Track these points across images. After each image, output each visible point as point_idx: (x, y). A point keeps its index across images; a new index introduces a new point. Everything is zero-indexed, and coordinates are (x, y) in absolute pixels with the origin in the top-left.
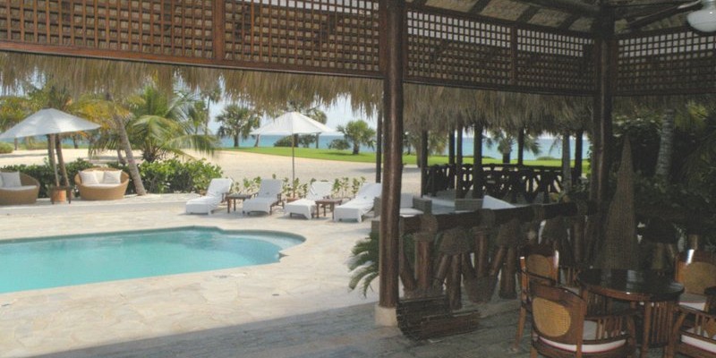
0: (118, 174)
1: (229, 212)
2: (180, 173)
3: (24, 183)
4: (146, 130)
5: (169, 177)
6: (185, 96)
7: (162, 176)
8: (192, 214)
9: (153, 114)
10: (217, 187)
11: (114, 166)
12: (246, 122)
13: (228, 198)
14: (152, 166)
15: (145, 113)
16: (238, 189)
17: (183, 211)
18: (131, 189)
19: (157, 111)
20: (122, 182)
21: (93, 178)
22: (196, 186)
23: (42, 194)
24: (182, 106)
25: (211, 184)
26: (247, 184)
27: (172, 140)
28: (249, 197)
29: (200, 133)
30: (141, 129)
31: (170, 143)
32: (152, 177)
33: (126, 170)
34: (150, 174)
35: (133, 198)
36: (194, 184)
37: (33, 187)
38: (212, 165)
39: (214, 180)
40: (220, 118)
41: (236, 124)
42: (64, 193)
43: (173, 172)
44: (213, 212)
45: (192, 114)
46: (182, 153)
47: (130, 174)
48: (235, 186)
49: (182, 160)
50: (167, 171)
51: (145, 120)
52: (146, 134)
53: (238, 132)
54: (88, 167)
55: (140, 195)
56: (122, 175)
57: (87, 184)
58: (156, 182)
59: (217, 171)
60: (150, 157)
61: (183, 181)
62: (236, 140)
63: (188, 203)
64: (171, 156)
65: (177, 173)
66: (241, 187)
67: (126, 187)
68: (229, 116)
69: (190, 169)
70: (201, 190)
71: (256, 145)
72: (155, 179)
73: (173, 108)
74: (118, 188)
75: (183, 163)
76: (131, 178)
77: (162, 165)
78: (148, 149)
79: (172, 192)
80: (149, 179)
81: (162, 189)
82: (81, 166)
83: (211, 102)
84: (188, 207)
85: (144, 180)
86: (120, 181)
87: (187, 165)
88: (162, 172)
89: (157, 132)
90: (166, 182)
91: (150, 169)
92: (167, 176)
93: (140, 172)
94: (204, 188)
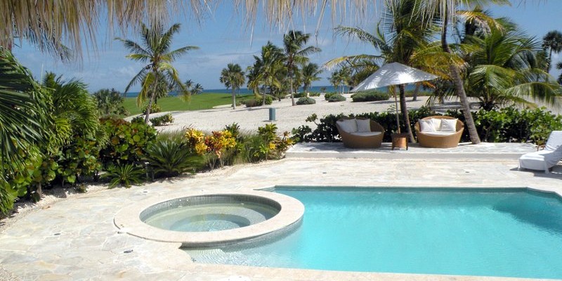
0: (453, 122)
2: (517, 122)
3: (373, 129)
4: (484, 78)
5: (506, 126)
6: (525, 44)
7: (498, 124)
8: (526, 170)
9: (491, 64)
10: (557, 140)
11: (453, 115)
14: (487, 114)
15: (485, 63)
17: (517, 165)
18: (466, 137)
19: (496, 60)
20: (457, 130)
21: (431, 126)
22: (533, 136)
23: (387, 138)
24: (521, 54)
25: (551, 136)
27: (511, 89)
29: (541, 81)
30: (479, 78)
31: (507, 92)
32: (488, 125)
33: (461, 118)
34: (485, 122)
35: (468, 148)
36: (531, 133)
37: (380, 133)
38: (552, 114)
39: (554, 132)
40: (561, 66)
42: (404, 140)
43: (509, 120)
44: (551, 170)
45: (531, 61)
47: (465, 123)
49: (520, 109)
50: (503, 120)
51: (481, 70)
52: (482, 84)
54: (431, 115)
55: (474, 143)
56: (458, 123)
57: (424, 132)
58: (491, 130)
59: (557, 120)
60: (487, 106)
61: (518, 131)
63: (523, 158)
64: (510, 103)
65: (513, 121)
67: (460, 136)
69: (526, 118)
70: (541, 142)
72: (490, 127)
73: (512, 56)
74: (453, 136)
75: (521, 112)
76: (466, 127)
77: (499, 112)
78: (486, 98)
79: (507, 141)
80: (484, 127)
81: (498, 138)
82: (424, 113)
83: (553, 52)
84: (522, 162)
85: (479, 129)
86: (455, 129)
87: (525, 114)
88: (498, 120)
89: (494, 81)
90: (502, 130)
91: (486, 117)
92: (503, 124)
93: (475, 121)
94: (543, 138)
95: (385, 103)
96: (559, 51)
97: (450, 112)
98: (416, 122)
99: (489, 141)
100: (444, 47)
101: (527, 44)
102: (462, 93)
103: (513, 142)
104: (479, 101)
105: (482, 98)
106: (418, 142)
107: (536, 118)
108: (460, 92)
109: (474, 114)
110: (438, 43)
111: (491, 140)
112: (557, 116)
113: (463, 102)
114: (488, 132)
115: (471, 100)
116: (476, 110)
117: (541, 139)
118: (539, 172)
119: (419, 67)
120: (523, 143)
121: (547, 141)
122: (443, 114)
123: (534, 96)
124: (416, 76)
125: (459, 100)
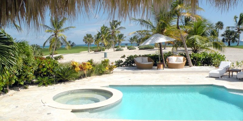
0: (182, 58)
1: (229, 77)
2: (207, 58)
3: (149, 61)
5: (203, 59)
6: (210, 26)
7: (199, 59)
8: (212, 77)
9: (197, 35)
10: (224, 65)
11: (182, 55)
12: (234, 36)
13: (228, 70)
14: (196, 55)
15: (194, 34)
16: (233, 66)
17: (208, 75)
18: (187, 64)
19: (198, 33)
20: (183, 61)
21: (173, 60)
22: (214, 63)
23: (155, 65)
24: (209, 30)
26: (238, 64)
27: (204, 44)
28: (240, 71)
29: (215, 41)
30: (192, 40)
31: (203, 46)
32: (196, 59)
33: (185, 56)
34: (195, 58)
35: (188, 69)
36: (213, 62)
37: (152, 63)
38: (221, 54)
39: (222, 62)
40: (223, 35)
41: (229, 37)
42: (162, 65)
43: (204, 57)
44: (221, 77)
45: (212, 33)
46: (208, 49)
47: (186, 58)
48: (232, 64)
50: (202, 57)
51: (193, 37)
52: (193, 42)
53: (230, 40)
54: (172, 55)
55: (190, 67)
56: (184, 58)
57: (170, 62)
58: (197, 61)
59: (223, 57)
60: (195, 51)
61: (207, 61)
62: (229, 43)
63: (210, 72)
64: (204, 50)
65: (206, 58)
66: (235, 64)
67: (185, 63)
68: (226, 34)
69: (211, 56)
70: (217, 66)
71: (238, 45)
72: (197, 60)
73: (205, 31)
74: (182, 64)
75: (209, 53)
76: (187, 60)
77: (200, 54)
78: (195, 48)
79: (203, 65)
80: (194, 60)
81: (200, 64)
82: (170, 54)
83: (219, 30)
84: (210, 74)
85: (192, 61)
86: (182, 61)
87: (210, 54)
88: (200, 57)
89: (198, 41)
90: (201, 61)
91: (195, 56)
92: (202, 59)
93: (190, 57)
94: (217, 64)
95: (153, 50)
96: (222, 29)
97: (181, 54)
98: (166, 58)
100: (178, 28)
102: (185, 46)
103: (205, 66)
104: (192, 49)
105: (193, 48)
106: (167, 66)
107: (215, 56)
108: (184, 45)
109: (190, 55)
110: (175, 26)
111: (197, 65)
112: (223, 55)
113: (186, 49)
114: (196, 62)
115: (188, 49)
116: (191, 53)
117: (217, 65)
118: (217, 78)
119: (168, 36)
120: (210, 66)
121: (219, 65)
122: (178, 55)
123: (214, 47)
124: (167, 39)
125: (184, 49)
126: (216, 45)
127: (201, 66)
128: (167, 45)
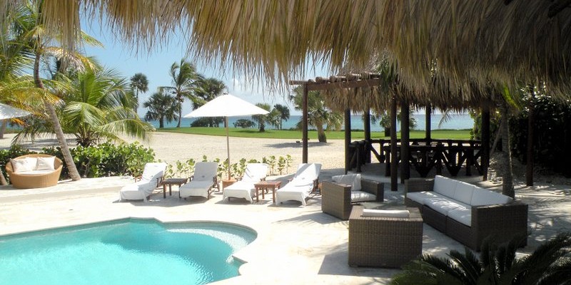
0: (51, 160)
1: (165, 197)
2: (114, 157)
4: (79, 117)
5: (104, 161)
6: (117, 84)
7: (96, 160)
8: (127, 201)
9: (86, 102)
10: (151, 171)
11: (49, 152)
12: (169, 107)
13: (161, 181)
14: (86, 151)
15: (79, 101)
16: (171, 171)
17: (118, 197)
18: (65, 174)
19: (89, 98)
20: (55, 168)
21: (27, 165)
22: (129, 169)
24: (114, 93)
25: (146, 168)
26: (180, 166)
27: (106, 125)
28: (185, 181)
29: (132, 118)
30: (73, 115)
31: (102, 128)
32: (87, 161)
33: (59, 155)
34: (84, 158)
35: (68, 185)
36: (128, 167)
38: (144, 148)
39: (148, 164)
40: (147, 105)
41: (161, 109)
43: (107, 156)
45: (123, 101)
46: (115, 138)
47: (63, 160)
48: (168, 169)
50: (101, 155)
51: (76, 107)
52: (79, 120)
53: (163, 115)
54: (24, 154)
55: (74, 180)
56: (56, 160)
57: (18, 172)
58: (90, 166)
59: (148, 153)
60: (85, 142)
61: (115, 165)
62: (161, 122)
63: (123, 190)
64: (104, 140)
65: (111, 156)
66: (175, 168)
67: (60, 172)
68: (155, 103)
69: (122, 152)
70: (137, 173)
71: (178, 126)
72: (89, 163)
73: (106, 95)
74: (52, 175)
75: (117, 146)
76: (65, 164)
77: (97, 149)
78: (83, 134)
79: (107, 175)
80: (83, 164)
81: (97, 173)
82: (16, 152)
83: (139, 92)
84: (123, 194)
85: (78, 165)
86: (53, 167)
87: (121, 149)
88: (97, 156)
89: (89, 118)
90: (101, 165)
91: (85, 154)
92: (101, 159)
93: (73, 157)
94: (139, 170)
96: (144, 91)
97: (47, 150)
98: (7, 162)
99: (88, 177)
100: (37, 82)
101: (119, 84)
102: (59, 130)
103: (112, 175)
104: (76, 138)
105: (78, 134)
106: (11, 183)
107: (131, 152)
108: (56, 128)
109: (72, 152)
110: (27, 78)
111: (90, 175)
112: (148, 150)
113: (59, 140)
114: (87, 168)
115: (66, 136)
116: (74, 146)
117: (137, 171)
118: (137, 202)
119: (8, 103)
120: (121, 176)
121: (142, 172)
122: (38, 152)
123: (128, 132)
124: (5, 112)
125: (55, 137)
126: (133, 128)
127: (100, 176)
128: (8, 127)
